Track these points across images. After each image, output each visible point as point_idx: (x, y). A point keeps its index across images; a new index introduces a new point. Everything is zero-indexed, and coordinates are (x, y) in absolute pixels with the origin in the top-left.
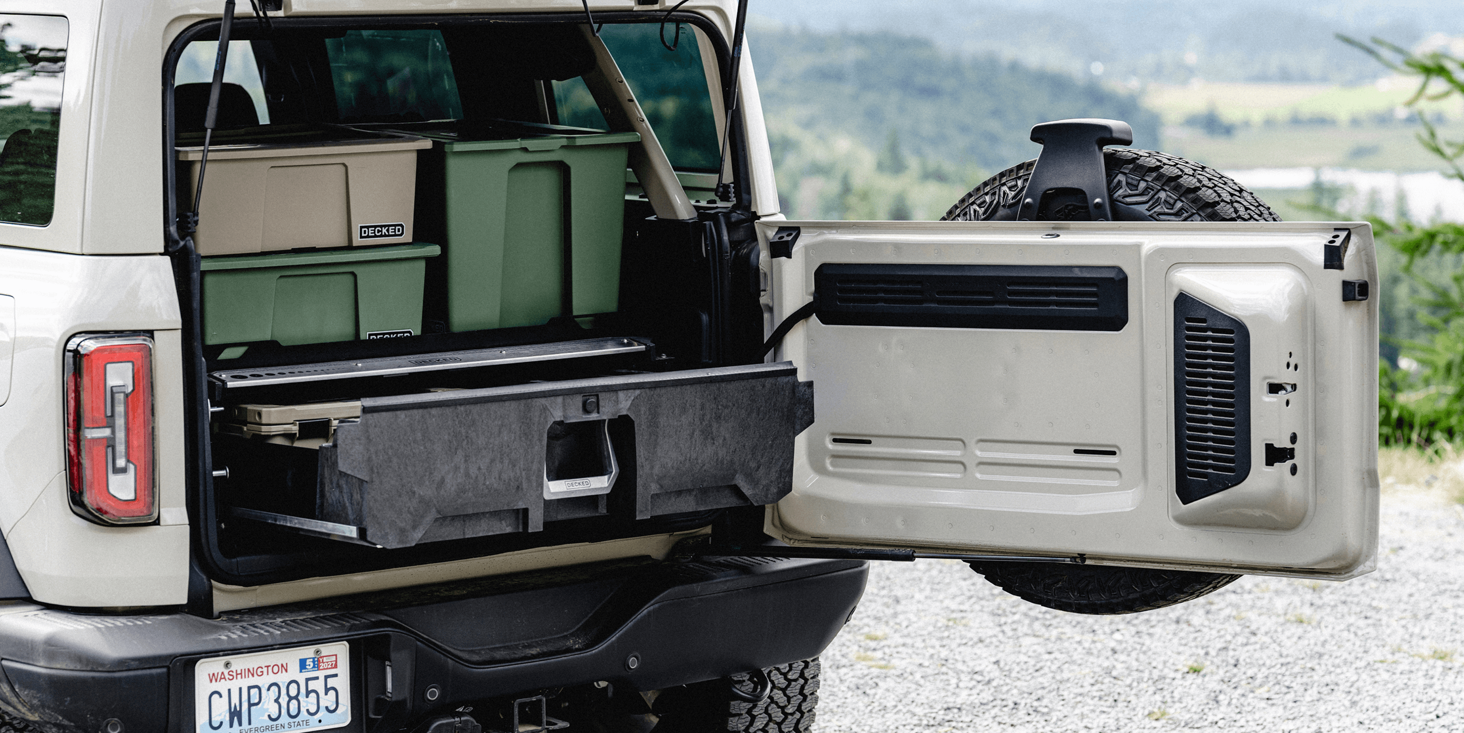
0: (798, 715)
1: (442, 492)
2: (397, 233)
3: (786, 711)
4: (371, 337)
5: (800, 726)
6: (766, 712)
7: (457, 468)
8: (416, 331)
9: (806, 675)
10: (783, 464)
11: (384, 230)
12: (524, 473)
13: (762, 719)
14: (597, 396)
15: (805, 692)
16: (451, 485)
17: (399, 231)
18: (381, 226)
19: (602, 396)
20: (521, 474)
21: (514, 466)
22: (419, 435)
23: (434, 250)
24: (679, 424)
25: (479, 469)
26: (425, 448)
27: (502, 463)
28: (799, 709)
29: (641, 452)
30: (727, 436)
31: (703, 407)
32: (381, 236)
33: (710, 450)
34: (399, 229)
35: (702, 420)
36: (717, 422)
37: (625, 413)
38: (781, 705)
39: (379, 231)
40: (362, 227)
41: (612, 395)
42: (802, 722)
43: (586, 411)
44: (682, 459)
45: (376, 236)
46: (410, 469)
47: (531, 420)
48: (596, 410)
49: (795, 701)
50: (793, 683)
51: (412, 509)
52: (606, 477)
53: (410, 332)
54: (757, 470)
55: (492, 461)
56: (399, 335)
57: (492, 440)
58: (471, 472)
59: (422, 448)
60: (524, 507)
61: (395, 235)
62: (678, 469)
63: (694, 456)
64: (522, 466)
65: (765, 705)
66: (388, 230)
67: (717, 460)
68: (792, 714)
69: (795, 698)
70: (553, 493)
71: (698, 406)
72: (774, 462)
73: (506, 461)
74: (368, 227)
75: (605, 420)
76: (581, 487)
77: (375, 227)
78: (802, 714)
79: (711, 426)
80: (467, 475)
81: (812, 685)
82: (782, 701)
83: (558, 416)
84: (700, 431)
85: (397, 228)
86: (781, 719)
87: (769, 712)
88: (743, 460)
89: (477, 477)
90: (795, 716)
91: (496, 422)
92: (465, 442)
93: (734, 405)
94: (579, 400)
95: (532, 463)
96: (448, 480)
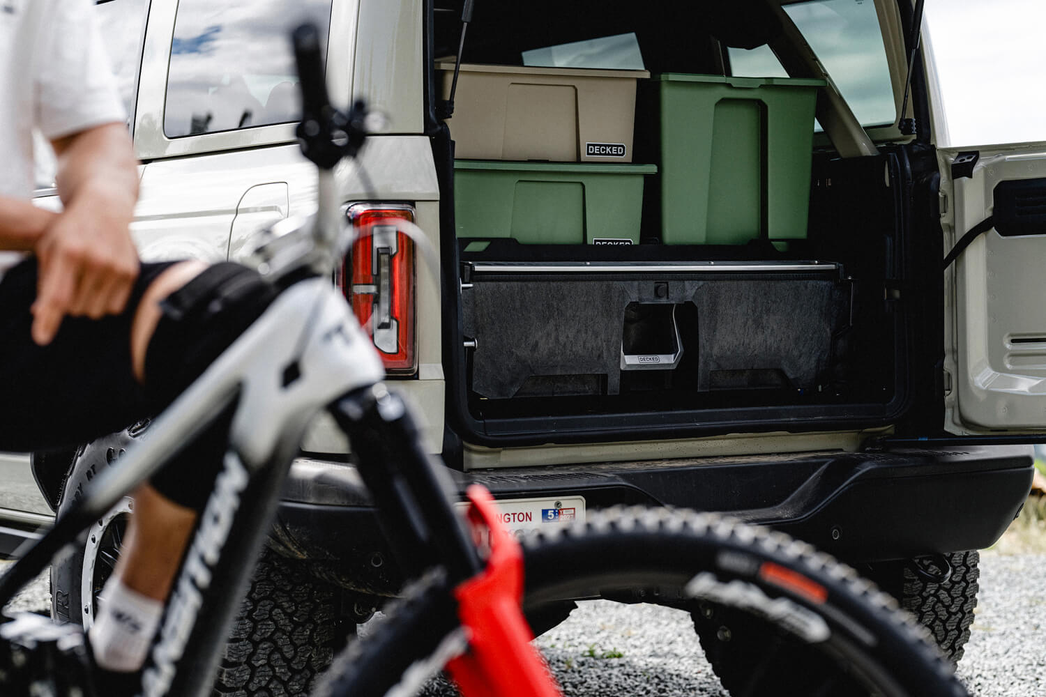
0: (960, 615)
1: (536, 355)
2: (619, 153)
3: (950, 610)
4: (597, 243)
5: (962, 625)
6: (933, 609)
7: (548, 335)
8: (635, 241)
9: (968, 578)
10: (820, 356)
11: (608, 150)
12: (604, 343)
13: (930, 617)
14: (667, 283)
15: (966, 593)
16: (544, 347)
17: (620, 151)
18: (605, 146)
19: (671, 283)
20: (602, 344)
21: (597, 337)
22: (518, 304)
23: (652, 169)
24: (735, 313)
25: (567, 337)
26: (523, 315)
27: (586, 333)
28: (961, 610)
29: (703, 335)
30: (775, 327)
31: (755, 301)
32: (605, 154)
33: (760, 337)
34: (620, 150)
35: (754, 311)
36: (767, 315)
37: (690, 300)
38: (947, 604)
39: (603, 150)
40: (589, 145)
41: (679, 284)
42: (963, 621)
43: (658, 296)
44: (736, 343)
45: (600, 154)
46: (509, 332)
47: (611, 299)
48: (666, 296)
49: (958, 601)
50: (957, 586)
51: (510, 366)
52: (673, 356)
53: (629, 241)
54: (799, 359)
55: (579, 331)
56: (621, 243)
57: (578, 314)
58: (560, 339)
59: (520, 315)
60: (604, 372)
61: (617, 155)
62: (733, 351)
63: (747, 341)
64: (603, 337)
65: (932, 603)
66: (611, 150)
67: (766, 346)
68: (955, 614)
69: (958, 599)
70: (628, 365)
71: (751, 299)
72: (813, 352)
73: (590, 333)
74: (594, 145)
75: (673, 304)
76: (651, 362)
77: (601, 145)
78: (964, 614)
79: (761, 317)
80: (557, 339)
81: (972, 588)
82: (947, 600)
83: (634, 297)
84: (753, 321)
85: (619, 148)
86: (946, 617)
87: (936, 610)
88: (787, 348)
89: (565, 344)
90: (958, 615)
91: (582, 299)
92: (556, 313)
93: (781, 301)
94: (651, 285)
95: (611, 336)
96: (541, 344)
